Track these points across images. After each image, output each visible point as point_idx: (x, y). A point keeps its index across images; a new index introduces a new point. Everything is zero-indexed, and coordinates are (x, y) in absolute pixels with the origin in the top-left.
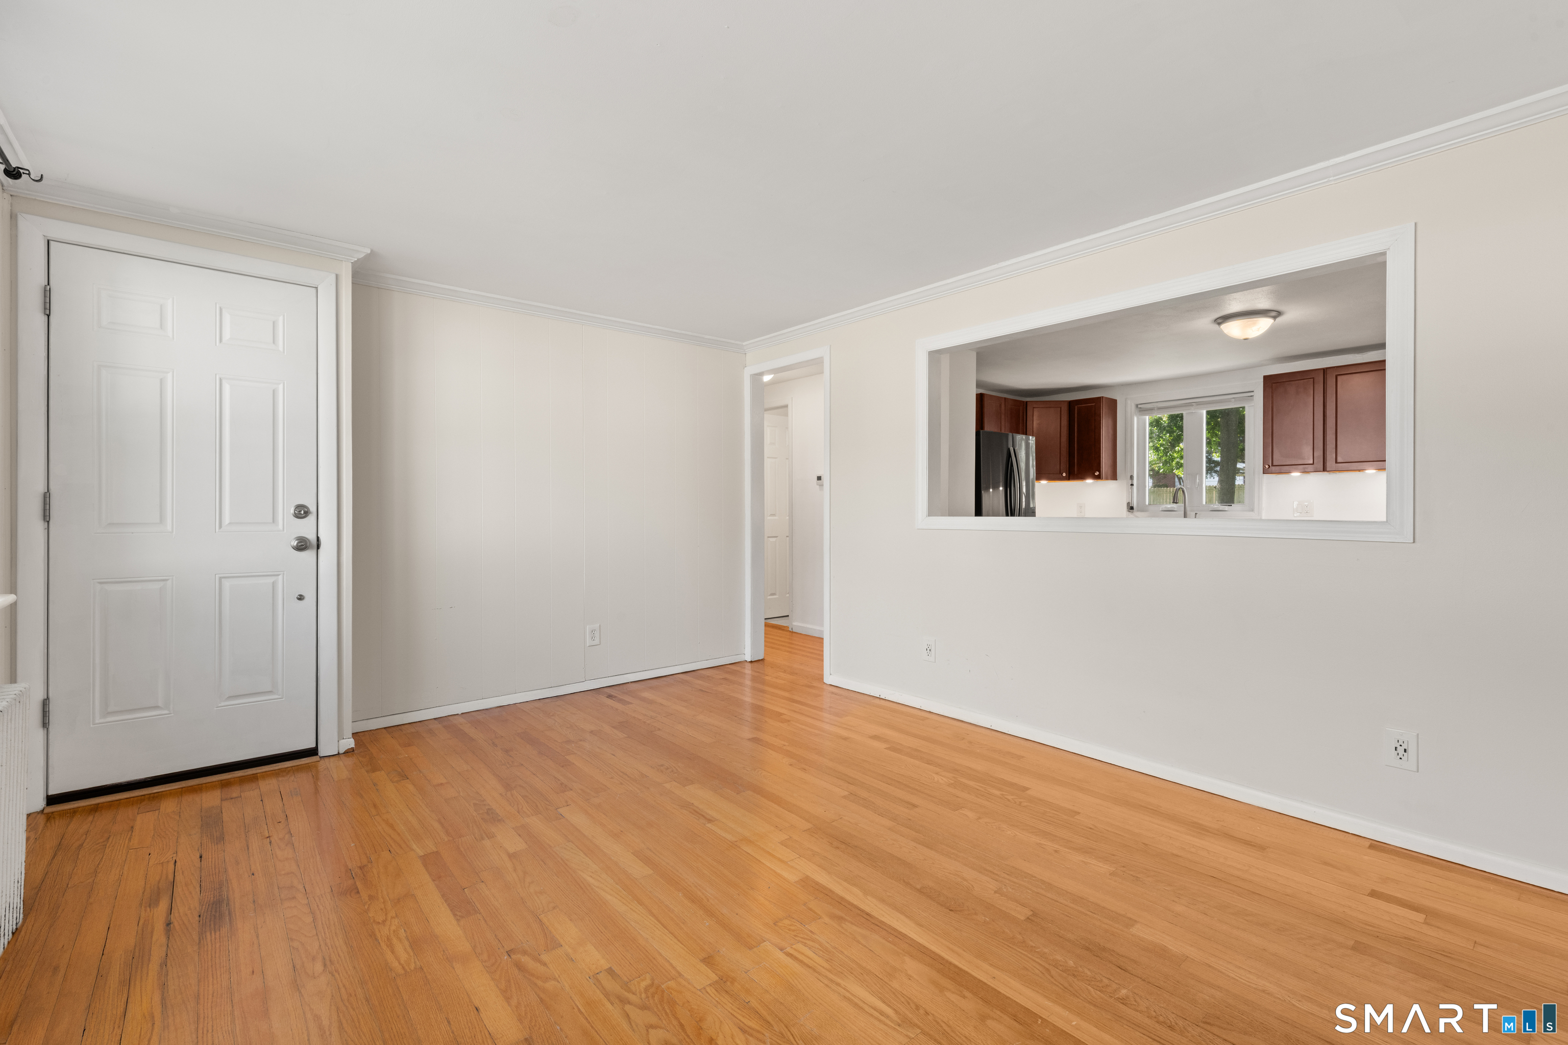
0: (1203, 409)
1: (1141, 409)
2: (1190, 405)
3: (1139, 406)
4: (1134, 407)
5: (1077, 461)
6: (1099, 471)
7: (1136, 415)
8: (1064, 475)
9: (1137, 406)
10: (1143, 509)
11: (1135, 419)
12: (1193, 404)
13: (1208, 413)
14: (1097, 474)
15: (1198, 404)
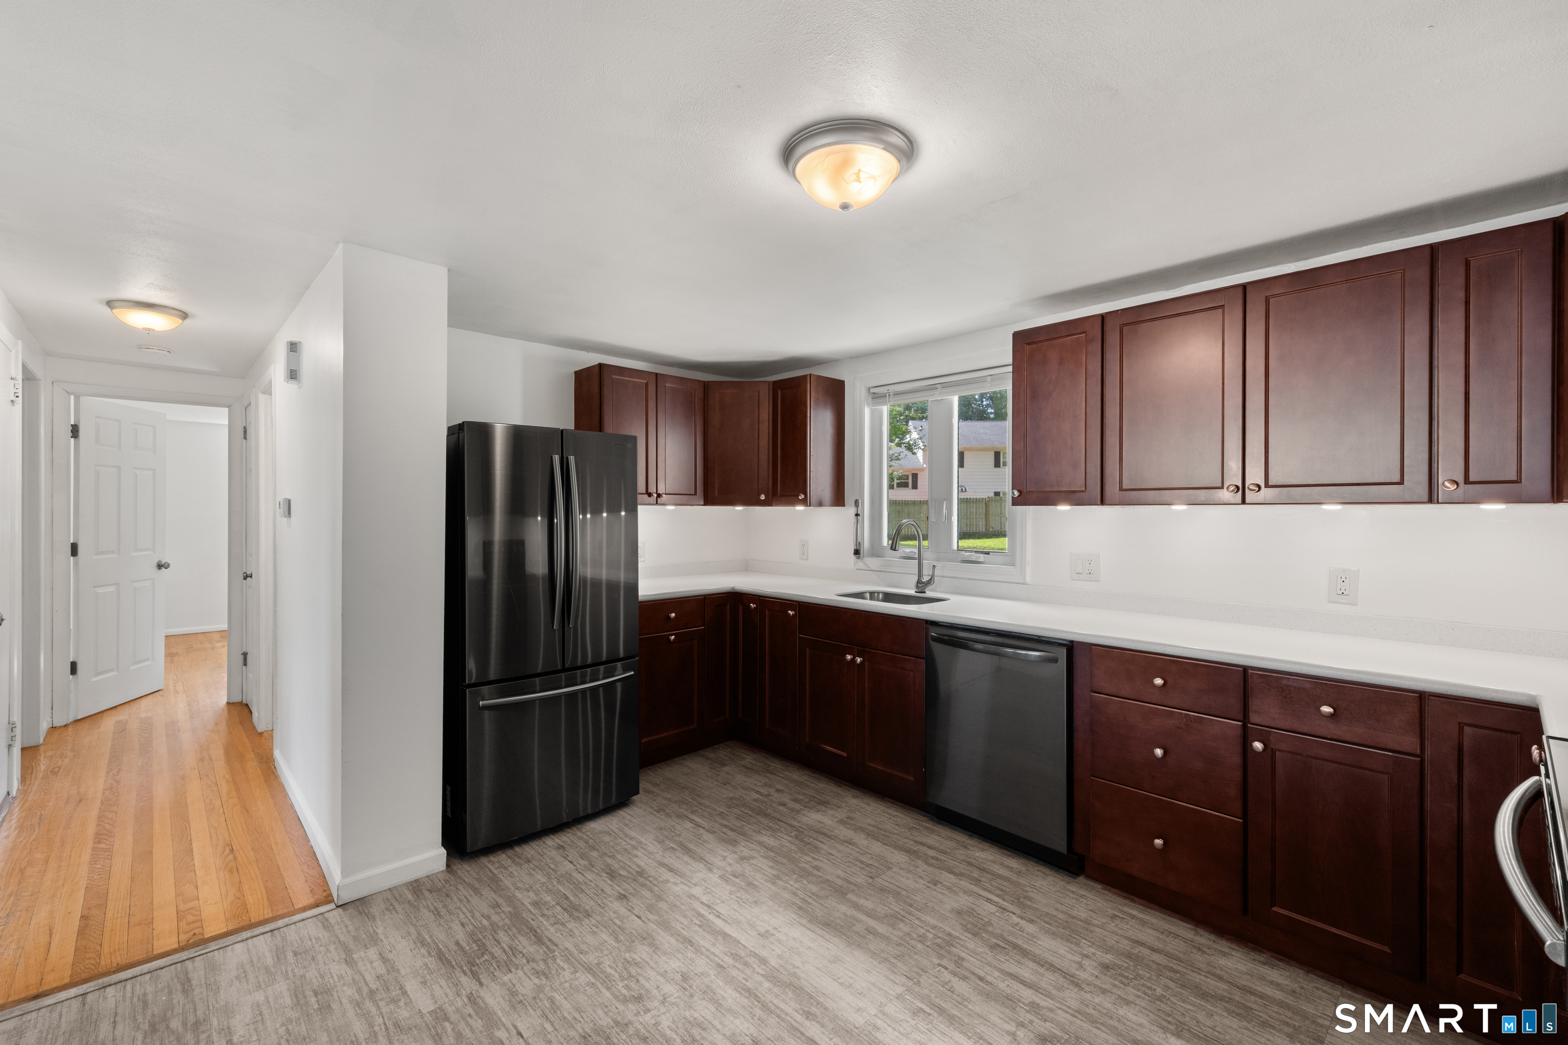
0: (953, 393)
1: (876, 397)
2: (933, 388)
3: (872, 391)
4: (864, 392)
5: (781, 477)
6: (805, 494)
7: (868, 404)
8: (763, 497)
9: (869, 389)
10: (876, 552)
11: (867, 411)
12: (937, 386)
13: (959, 397)
14: (802, 497)
15: (945, 385)
